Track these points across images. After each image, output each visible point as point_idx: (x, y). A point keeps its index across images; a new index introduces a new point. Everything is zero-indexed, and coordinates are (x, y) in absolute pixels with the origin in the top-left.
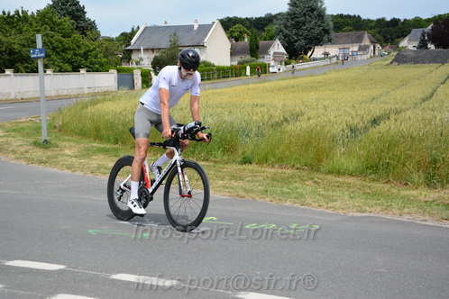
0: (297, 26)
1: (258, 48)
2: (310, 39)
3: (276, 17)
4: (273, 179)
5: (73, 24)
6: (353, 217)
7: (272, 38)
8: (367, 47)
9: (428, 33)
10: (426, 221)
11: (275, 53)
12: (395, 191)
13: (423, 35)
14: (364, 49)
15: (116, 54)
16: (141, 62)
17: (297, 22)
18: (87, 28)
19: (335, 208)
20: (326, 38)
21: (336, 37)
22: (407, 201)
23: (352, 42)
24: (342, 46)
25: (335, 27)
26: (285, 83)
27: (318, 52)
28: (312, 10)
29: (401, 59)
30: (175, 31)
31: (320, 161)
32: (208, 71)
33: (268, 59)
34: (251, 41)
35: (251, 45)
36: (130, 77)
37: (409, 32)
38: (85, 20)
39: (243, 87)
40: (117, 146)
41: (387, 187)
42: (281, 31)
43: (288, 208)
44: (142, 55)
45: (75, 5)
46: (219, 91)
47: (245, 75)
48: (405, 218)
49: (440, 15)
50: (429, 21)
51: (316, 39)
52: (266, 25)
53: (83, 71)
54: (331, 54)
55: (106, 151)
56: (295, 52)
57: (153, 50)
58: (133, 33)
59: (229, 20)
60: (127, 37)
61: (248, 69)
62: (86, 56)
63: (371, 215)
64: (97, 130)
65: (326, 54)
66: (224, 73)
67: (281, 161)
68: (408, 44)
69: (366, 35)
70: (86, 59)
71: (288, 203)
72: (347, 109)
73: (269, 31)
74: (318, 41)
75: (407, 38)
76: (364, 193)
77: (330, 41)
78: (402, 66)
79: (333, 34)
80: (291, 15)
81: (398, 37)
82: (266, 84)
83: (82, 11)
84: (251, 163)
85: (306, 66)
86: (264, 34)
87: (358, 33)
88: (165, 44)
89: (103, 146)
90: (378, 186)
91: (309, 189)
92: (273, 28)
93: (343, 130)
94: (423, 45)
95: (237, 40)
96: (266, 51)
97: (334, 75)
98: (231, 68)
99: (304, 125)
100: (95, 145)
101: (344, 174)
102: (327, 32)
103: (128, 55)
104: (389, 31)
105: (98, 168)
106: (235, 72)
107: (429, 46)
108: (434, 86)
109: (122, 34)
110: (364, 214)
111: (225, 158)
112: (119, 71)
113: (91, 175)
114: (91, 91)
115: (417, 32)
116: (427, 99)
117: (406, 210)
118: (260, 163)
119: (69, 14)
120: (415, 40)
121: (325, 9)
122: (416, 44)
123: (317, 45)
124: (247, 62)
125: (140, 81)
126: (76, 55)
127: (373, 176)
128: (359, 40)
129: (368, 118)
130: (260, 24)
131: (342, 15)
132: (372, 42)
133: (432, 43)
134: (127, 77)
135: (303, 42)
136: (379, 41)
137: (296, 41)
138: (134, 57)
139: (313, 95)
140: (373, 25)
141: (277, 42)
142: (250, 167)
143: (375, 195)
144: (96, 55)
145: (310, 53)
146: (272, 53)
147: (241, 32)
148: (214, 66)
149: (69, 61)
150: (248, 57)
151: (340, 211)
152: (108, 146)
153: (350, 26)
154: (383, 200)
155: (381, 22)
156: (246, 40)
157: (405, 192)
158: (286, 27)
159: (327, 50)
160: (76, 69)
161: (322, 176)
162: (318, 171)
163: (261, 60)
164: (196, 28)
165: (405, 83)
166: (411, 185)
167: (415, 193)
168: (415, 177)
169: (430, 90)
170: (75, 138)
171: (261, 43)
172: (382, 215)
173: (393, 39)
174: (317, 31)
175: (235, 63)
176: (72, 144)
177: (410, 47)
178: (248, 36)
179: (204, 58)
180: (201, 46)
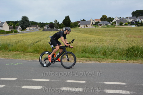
0: (24, 23)
1: (15, 27)
3: (19, 21)
4: (15, 54)
6: (30, 61)
7: (18, 26)
8: (38, 28)
9: (49, 26)
11: (19, 29)
19: (27, 59)
20: (29, 26)
23: (35, 27)
24: (33, 27)
26: (21, 35)
27: (28, 28)
28: (26, 20)
29: (44, 30)
31: (25, 50)
33: (17, 30)
35: (13, 27)
37: (45, 25)
39: (11, 35)
41: (38, 54)
43: (17, 60)
49: (51, 23)
50: (49, 23)
56: (23, 28)
61: (13, 32)
65: (30, 29)
66: (7, 32)
67: (17, 50)
68: (45, 27)
69: (38, 26)
71: (17, 59)
72: (32, 40)
78: (44, 31)
79: (31, 25)
80: (22, 21)
82: (17, 35)
84: (11, 51)
90: (36, 54)
91: (22, 56)
92: (18, 23)
93: (30, 44)
94: (48, 28)
95: (11, 26)
96: (17, 28)
97: (31, 33)
98: (9, 31)
99: (23, 43)
102: (30, 24)
104: (42, 25)
106: (10, 32)
111: (5, 50)
115: (47, 25)
118: (13, 51)
121: (29, 20)
122: (47, 27)
124: (13, 30)
128: (36, 26)
135: (25, 26)
136: (40, 27)
137: (23, 26)
139: (26, 37)
141: (19, 26)
142: (10, 52)
143: (35, 56)
147: (11, 24)
148: (5, 31)
150: (13, 29)
151: (28, 60)
153: (34, 24)
154: (37, 57)
155: (40, 23)
158: (21, 23)
161: (26, 53)
162: (25, 52)
163: (16, 30)
165: (44, 35)
171: (16, 26)
172: (36, 60)
174: (28, 24)
175: (10, 30)
177: (46, 28)
178: (13, 25)
179: (3, 29)
180: (2, 27)
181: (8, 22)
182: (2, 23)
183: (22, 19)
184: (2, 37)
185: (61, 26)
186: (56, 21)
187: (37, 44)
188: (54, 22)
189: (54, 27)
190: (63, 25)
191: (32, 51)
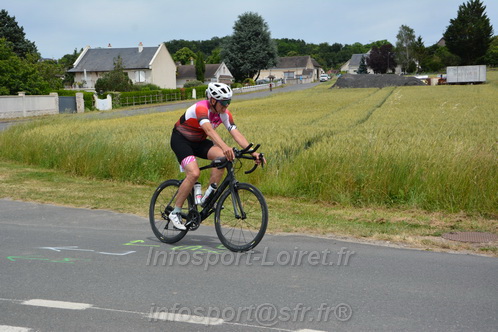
0: (243, 50)
1: (204, 71)
2: (256, 62)
3: (221, 40)
5: (10, 45)
6: (280, 237)
7: (218, 62)
8: (311, 71)
9: (367, 59)
10: (346, 238)
11: (221, 76)
12: (323, 210)
13: (363, 60)
14: (307, 73)
15: (58, 77)
16: (85, 85)
17: (242, 46)
18: (27, 50)
20: (271, 62)
21: (281, 61)
22: (333, 219)
23: (297, 66)
24: (287, 70)
25: (280, 52)
27: (264, 75)
28: (257, 34)
29: (342, 83)
30: (119, 53)
32: (154, 94)
34: (197, 64)
35: (197, 69)
36: (72, 100)
37: (350, 57)
38: (23, 42)
40: (52, 170)
41: (317, 206)
42: (227, 55)
44: (85, 77)
45: (13, 26)
46: (163, 114)
47: (191, 98)
48: (328, 236)
49: (378, 42)
50: (368, 47)
51: (261, 62)
52: (213, 48)
53: (21, 94)
54: (277, 78)
55: (39, 176)
56: (241, 76)
57: (97, 73)
58: (76, 56)
59: (176, 43)
60: (69, 60)
61: (194, 92)
62: (24, 78)
63: (296, 234)
64: (33, 155)
65: (272, 78)
66: (170, 96)
68: (350, 69)
69: (310, 60)
70: (25, 82)
72: (285, 132)
73: (216, 54)
74: (264, 65)
75: (348, 63)
76: (294, 213)
77: (275, 64)
78: (344, 90)
79: (278, 58)
80: (236, 39)
81: (340, 62)
83: (20, 32)
85: (252, 89)
86: (211, 57)
87: (302, 57)
88: (109, 67)
89: (36, 171)
90: (308, 206)
92: (219, 51)
93: (277, 152)
94: (363, 70)
95: (183, 63)
96: (211, 75)
97: (278, 98)
98: (177, 91)
100: (29, 169)
101: (276, 195)
102: (271, 55)
103: (70, 78)
104: (331, 56)
105: (29, 194)
106: (181, 95)
107: (369, 70)
108: (370, 109)
109: (65, 56)
110: (290, 234)
112: (60, 94)
113: (21, 201)
114: (30, 114)
115: (357, 58)
116: (363, 121)
117: (330, 229)
119: (6, 35)
120: (355, 65)
121: (269, 33)
122: (357, 68)
123: (262, 68)
124: (193, 85)
125: (83, 105)
126: (13, 77)
127: (304, 197)
128: (303, 64)
129: (302, 140)
130: (207, 48)
131: (286, 40)
132: (315, 66)
133: (372, 68)
134: (68, 100)
135: (248, 66)
136: (322, 65)
137: (242, 65)
138: (77, 79)
139: (254, 118)
140: (315, 49)
141: (223, 65)
143: (302, 215)
144: (36, 78)
145: (256, 76)
146: (218, 76)
147: (187, 55)
148: (159, 89)
149: (6, 84)
150: (194, 80)
152: (43, 171)
153: (294, 50)
154: (310, 220)
155: (324, 46)
156: (192, 63)
157: (332, 212)
158: (232, 51)
159: (273, 74)
160: (14, 92)
164: (140, 51)
165: (344, 106)
166: (339, 205)
167: (341, 212)
168: (342, 197)
169: (366, 113)
170: (8, 163)
171: (208, 66)
172: (307, 234)
173: (335, 64)
174: (262, 54)
175: (181, 86)
176: (4, 169)
177: (351, 72)
178: (195, 58)
179: (149, 81)
180: (146, 69)
181: (173, 47)
182: (150, 52)
183: (238, 28)
184: (147, 116)
185: (436, 59)
186: (407, 33)
187: (311, 155)
188: (399, 37)
189: (393, 65)
190: (448, 54)
191: (284, 190)
